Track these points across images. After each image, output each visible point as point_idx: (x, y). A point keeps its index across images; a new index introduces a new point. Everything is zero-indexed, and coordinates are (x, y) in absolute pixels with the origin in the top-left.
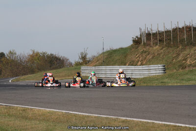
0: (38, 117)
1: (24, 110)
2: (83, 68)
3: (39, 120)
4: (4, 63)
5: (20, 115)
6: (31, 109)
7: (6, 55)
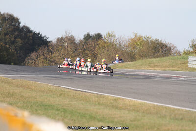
0: (129, 108)
1: (115, 100)
2: (190, 58)
3: (129, 110)
4: (100, 46)
5: (111, 104)
6: (123, 99)
7: (103, 36)
